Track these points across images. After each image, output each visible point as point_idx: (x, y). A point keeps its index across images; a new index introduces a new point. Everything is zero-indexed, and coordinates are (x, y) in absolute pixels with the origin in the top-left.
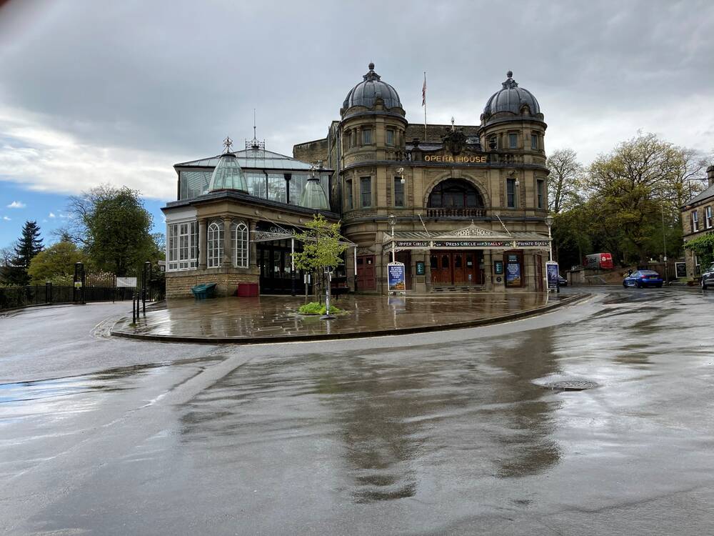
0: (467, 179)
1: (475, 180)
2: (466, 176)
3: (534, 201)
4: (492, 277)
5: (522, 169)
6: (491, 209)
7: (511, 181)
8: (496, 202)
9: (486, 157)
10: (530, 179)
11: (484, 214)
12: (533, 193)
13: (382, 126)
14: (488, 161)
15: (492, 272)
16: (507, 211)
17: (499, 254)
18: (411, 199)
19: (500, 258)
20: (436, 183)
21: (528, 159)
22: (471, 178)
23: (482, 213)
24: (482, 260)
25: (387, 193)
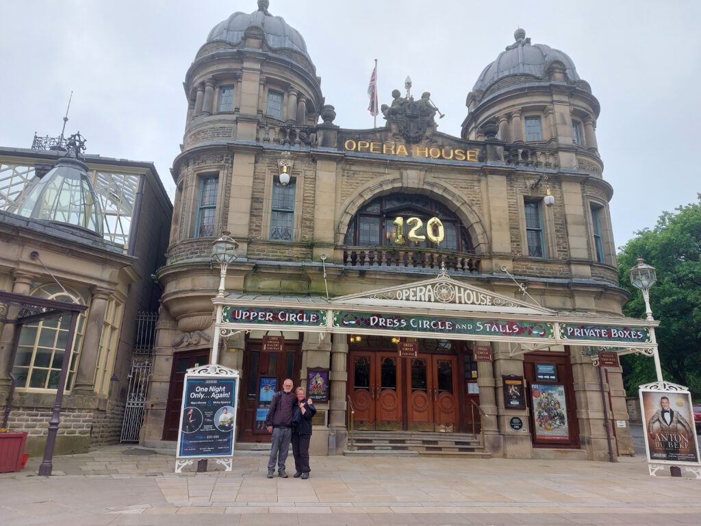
0: (436, 190)
1: (454, 195)
2: (433, 185)
3: (588, 244)
4: (498, 417)
5: (557, 179)
6: (491, 256)
7: (533, 202)
8: (501, 242)
9: (477, 151)
10: (574, 200)
11: (475, 267)
12: (583, 228)
13: (257, 77)
14: (482, 159)
15: (497, 404)
16: (529, 264)
17: (511, 359)
18: (309, 223)
19: (517, 369)
20: (368, 196)
21: (567, 161)
22: (445, 189)
23: (470, 264)
24: (474, 373)
25: (252, 209)
